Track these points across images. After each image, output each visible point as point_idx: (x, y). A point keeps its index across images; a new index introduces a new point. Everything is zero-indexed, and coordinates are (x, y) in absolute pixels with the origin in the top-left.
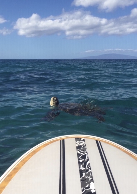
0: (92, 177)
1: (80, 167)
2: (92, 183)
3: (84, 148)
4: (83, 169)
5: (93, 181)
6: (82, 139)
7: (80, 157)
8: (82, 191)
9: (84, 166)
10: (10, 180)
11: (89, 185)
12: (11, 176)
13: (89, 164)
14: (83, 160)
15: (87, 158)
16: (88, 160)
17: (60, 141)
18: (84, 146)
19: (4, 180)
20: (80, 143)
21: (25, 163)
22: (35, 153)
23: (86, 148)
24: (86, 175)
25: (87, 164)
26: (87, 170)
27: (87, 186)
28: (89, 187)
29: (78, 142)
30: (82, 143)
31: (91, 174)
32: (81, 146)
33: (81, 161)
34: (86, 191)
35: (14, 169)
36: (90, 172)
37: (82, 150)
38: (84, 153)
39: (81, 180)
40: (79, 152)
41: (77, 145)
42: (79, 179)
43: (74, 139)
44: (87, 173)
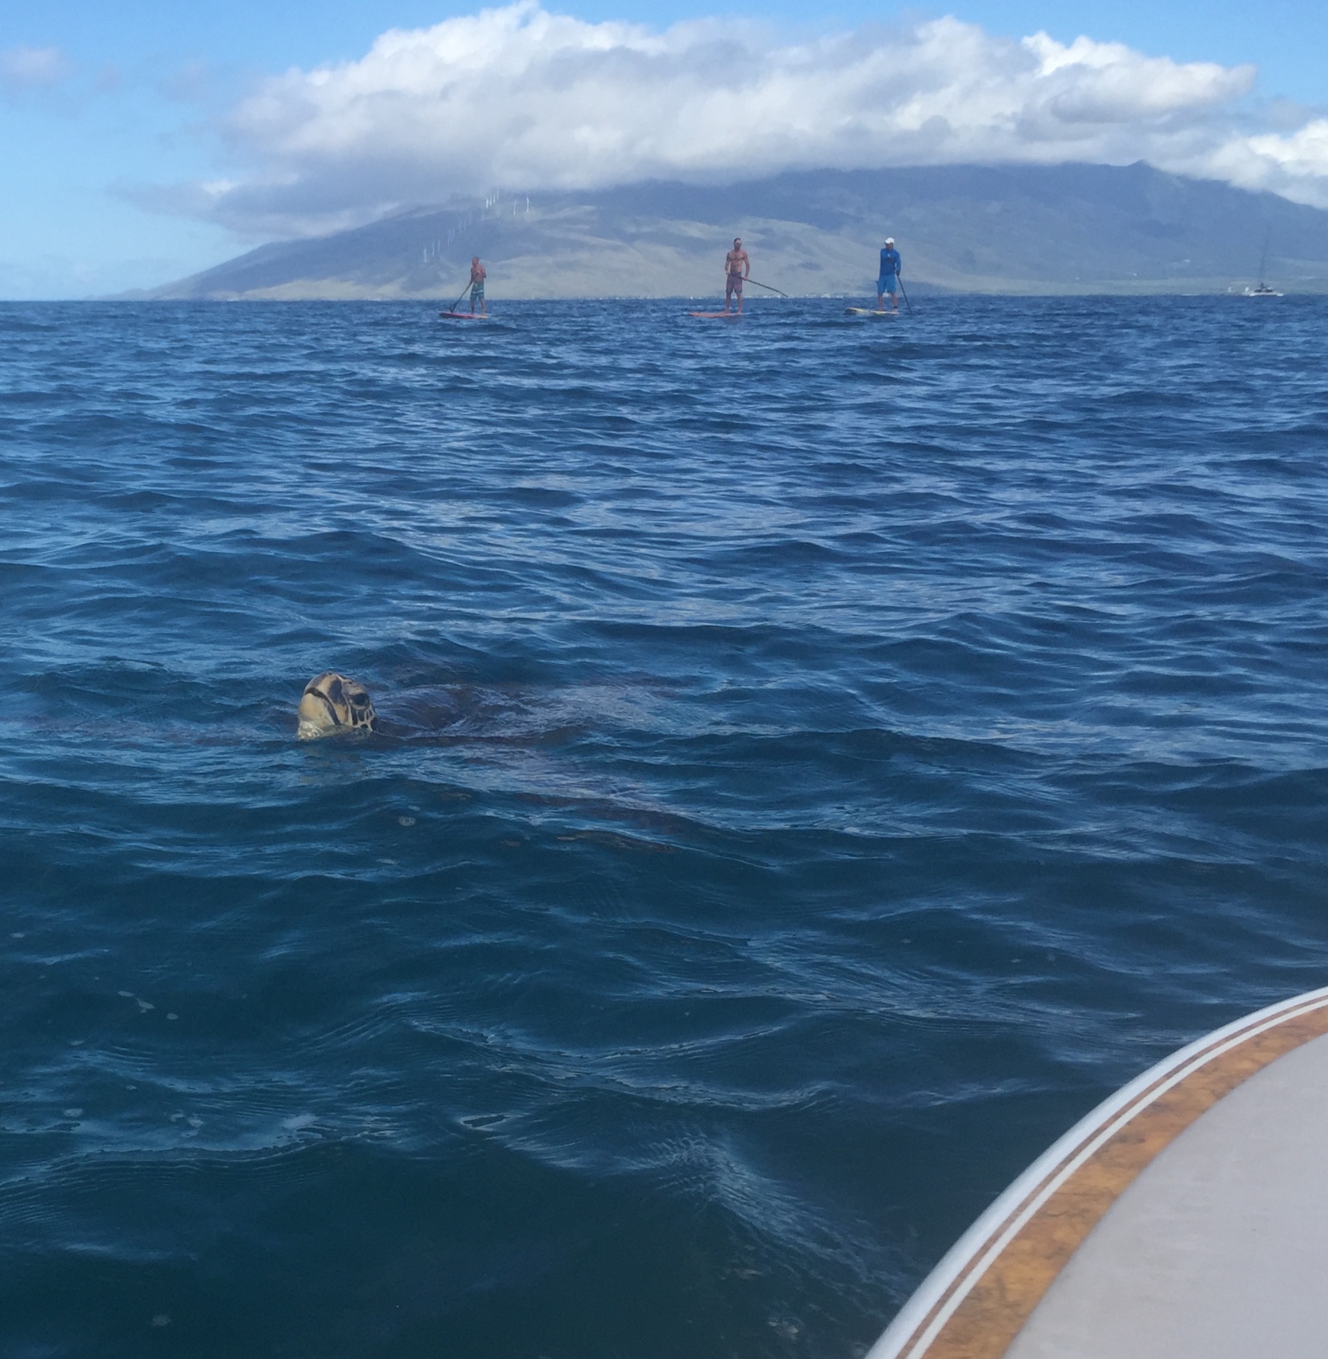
10: (1141, 1165)
12: (1143, 1141)
19: (1097, 1155)
21: (1232, 1088)
35: (1154, 1106)
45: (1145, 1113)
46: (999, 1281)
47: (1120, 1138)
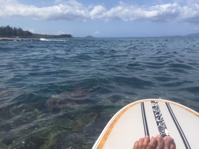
0: (165, 126)
1: (156, 120)
2: (166, 130)
3: (158, 108)
4: (159, 121)
5: (166, 128)
6: (156, 102)
7: (155, 113)
8: (160, 134)
9: (159, 119)
10: (113, 127)
11: (164, 131)
13: (162, 118)
14: (158, 115)
15: (160, 114)
16: (161, 115)
17: (140, 103)
18: (157, 107)
19: (109, 127)
20: (154, 105)
21: (120, 117)
22: (125, 111)
23: (159, 108)
24: (161, 124)
25: (161, 117)
26: (162, 122)
27: (163, 131)
28: (164, 132)
29: (153, 104)
30: (156, 104)
31: (165, 124)
32: (155, 106)
33: (156, 116)
34: (162, 134)
35: (114, 120)
36: (164, 123)
37: (156, 109)
38: (158, 111)
39: (158, 128)
40: (154, 110)
41: (153, 106)
42: (157, 127)
43: (150, 101)
44: (162, 123)
45: (113, 121)
46: (101, 143)
47: (111, 125)
